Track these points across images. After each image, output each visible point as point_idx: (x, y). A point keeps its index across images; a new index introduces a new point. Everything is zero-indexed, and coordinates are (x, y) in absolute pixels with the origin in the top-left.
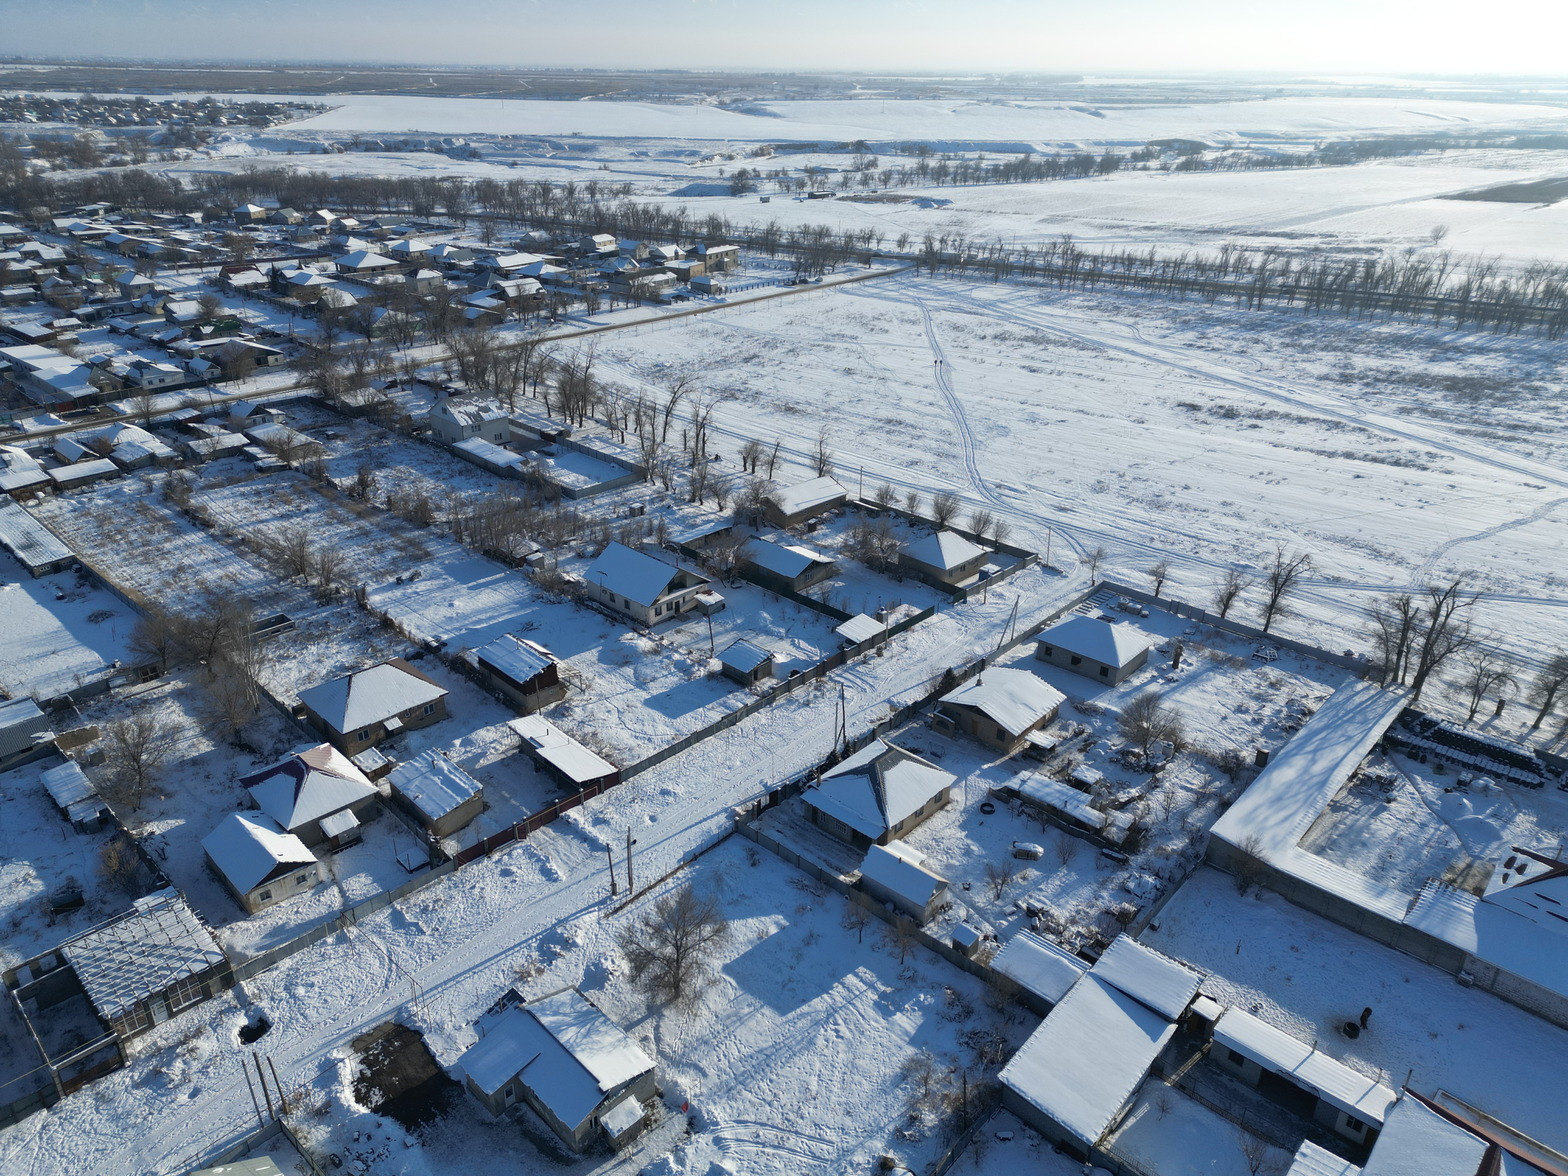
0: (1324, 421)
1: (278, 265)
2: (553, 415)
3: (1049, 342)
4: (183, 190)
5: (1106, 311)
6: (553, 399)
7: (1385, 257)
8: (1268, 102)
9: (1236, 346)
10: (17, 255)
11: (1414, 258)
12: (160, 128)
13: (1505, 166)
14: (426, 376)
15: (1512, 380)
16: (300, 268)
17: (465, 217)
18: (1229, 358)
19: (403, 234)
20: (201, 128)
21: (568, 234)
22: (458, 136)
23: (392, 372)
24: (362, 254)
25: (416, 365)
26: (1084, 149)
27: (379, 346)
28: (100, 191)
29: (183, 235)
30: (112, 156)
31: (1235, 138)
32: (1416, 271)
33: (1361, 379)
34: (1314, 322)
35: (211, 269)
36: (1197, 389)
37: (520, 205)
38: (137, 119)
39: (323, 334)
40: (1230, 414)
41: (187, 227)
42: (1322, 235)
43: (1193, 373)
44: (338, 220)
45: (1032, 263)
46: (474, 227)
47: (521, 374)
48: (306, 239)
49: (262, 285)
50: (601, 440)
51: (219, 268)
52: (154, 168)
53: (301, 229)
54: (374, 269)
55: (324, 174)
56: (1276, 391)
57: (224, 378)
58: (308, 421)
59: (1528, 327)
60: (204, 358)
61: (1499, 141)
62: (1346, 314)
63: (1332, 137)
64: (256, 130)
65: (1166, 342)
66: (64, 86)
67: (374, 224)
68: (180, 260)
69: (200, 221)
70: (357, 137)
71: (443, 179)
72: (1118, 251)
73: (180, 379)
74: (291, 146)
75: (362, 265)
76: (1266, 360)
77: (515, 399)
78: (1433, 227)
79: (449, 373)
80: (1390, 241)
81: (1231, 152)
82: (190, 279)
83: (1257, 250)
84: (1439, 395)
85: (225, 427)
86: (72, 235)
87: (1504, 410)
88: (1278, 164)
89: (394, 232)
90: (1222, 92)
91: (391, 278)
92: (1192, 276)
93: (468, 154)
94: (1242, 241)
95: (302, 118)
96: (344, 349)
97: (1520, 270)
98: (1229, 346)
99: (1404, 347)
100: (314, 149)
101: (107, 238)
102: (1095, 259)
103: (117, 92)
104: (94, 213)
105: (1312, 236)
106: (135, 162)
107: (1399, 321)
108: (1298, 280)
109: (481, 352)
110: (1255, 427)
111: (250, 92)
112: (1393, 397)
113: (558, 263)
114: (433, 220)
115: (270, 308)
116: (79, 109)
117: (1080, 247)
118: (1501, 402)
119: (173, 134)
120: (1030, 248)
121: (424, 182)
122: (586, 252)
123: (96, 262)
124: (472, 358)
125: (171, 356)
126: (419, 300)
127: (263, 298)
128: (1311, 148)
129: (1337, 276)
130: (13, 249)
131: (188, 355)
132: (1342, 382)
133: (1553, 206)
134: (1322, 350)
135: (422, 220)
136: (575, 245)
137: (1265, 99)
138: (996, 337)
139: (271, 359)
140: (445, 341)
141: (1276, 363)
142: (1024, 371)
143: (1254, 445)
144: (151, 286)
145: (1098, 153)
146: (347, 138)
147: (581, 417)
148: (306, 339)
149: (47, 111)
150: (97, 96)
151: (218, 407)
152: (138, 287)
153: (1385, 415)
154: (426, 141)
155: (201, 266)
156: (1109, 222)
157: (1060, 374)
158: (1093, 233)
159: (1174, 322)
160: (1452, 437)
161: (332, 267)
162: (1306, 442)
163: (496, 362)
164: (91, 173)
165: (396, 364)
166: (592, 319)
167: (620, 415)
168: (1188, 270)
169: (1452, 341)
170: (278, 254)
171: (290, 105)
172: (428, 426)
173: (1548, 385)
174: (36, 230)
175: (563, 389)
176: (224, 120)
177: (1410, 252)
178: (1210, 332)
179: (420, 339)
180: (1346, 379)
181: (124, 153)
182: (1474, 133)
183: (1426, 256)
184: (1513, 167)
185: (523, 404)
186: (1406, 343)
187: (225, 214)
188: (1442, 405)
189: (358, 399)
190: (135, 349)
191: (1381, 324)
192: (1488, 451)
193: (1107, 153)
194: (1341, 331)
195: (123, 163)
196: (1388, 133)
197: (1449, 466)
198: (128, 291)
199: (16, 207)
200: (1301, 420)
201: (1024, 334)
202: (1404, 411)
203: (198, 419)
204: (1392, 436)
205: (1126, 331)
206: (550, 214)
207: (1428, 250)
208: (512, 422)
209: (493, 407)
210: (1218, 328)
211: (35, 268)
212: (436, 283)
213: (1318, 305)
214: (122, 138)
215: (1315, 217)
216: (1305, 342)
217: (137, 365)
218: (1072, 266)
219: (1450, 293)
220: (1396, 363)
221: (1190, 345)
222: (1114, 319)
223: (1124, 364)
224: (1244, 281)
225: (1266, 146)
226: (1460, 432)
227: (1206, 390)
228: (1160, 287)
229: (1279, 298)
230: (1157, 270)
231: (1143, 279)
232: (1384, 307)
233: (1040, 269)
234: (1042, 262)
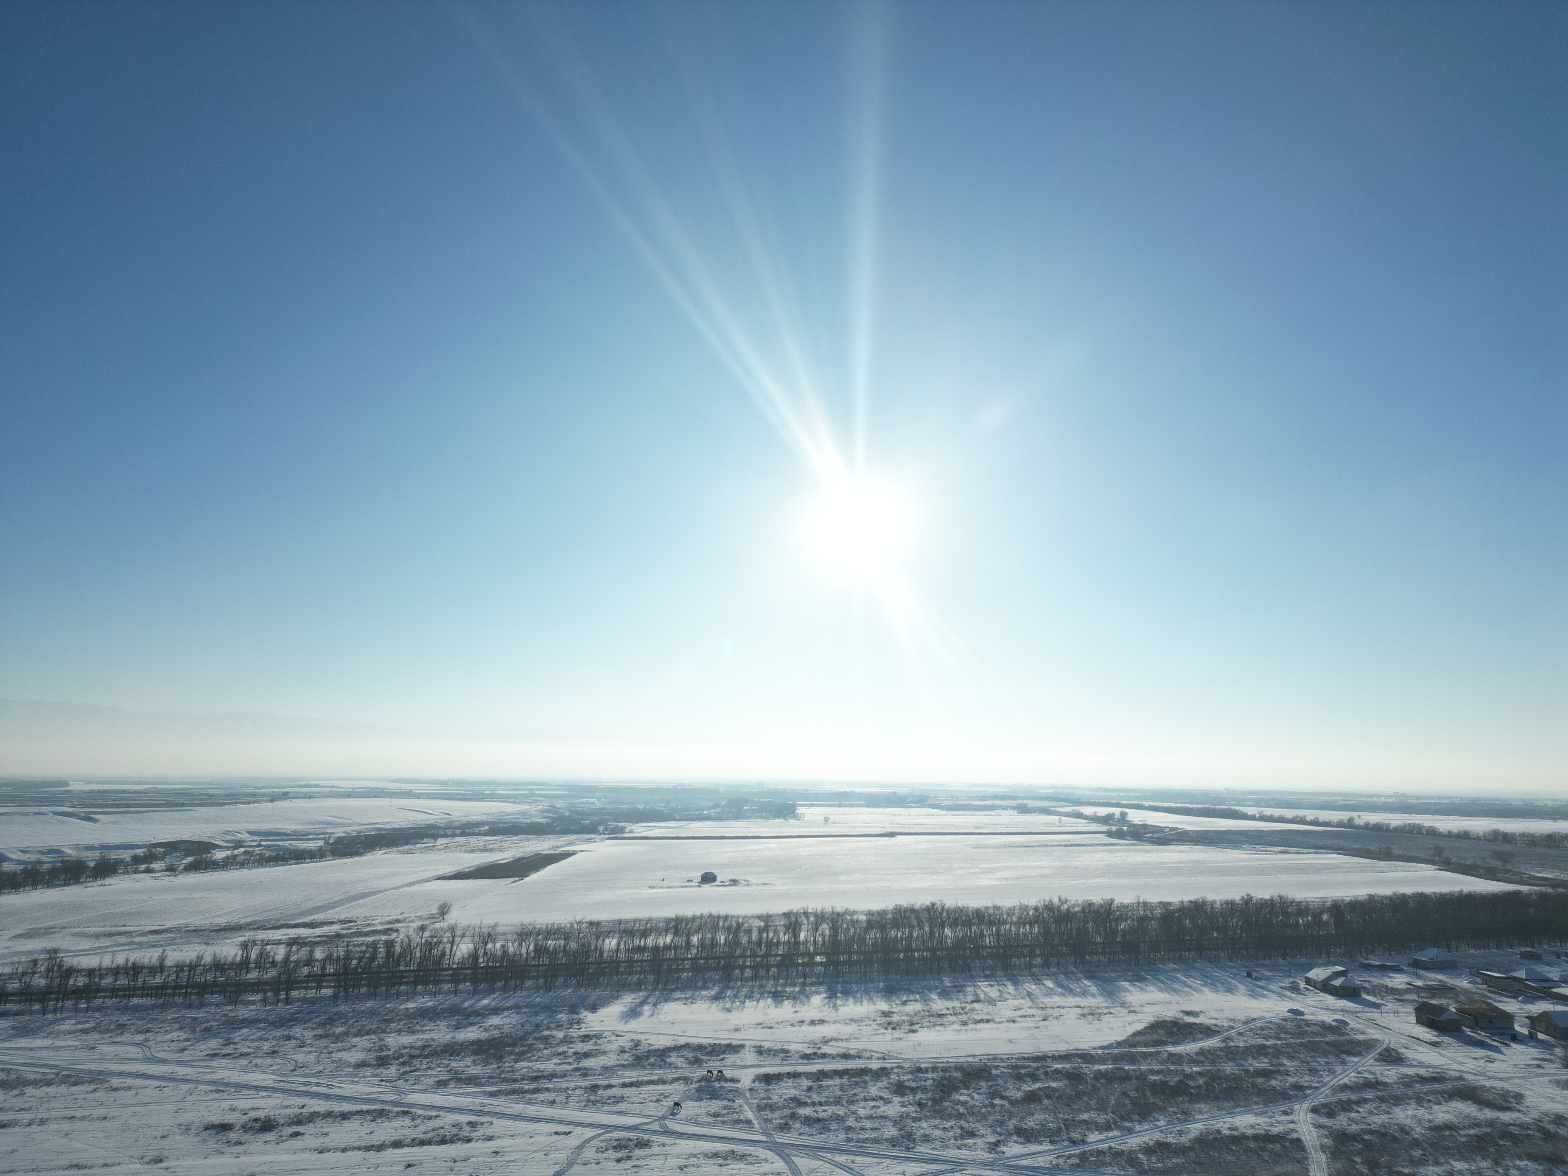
0: (367, 1112)
3: (27, 1083)
5: (106, 1031)
7: (402, 936)
8: (275, 803)
9: (266, 1046)
11: (427, 934)
13: (484, 850)
15: (526, 1034)
18: (260, 1061)
26: (73, 854)
31: (245, 836)
32: (430, 945)
33: (397, 1058)
34: (343, 1008)
36: (226, 1104)
40: (267, 1126)
42: (342, 922)
43: (221, 1087)
45: (3, 987)
56: (315, 1089)
59: (529, 983)
61: (476, 830)
62: (373, 995)
63: (339, 832)
65: (186, 1055)
72: (120, 960)
76: (300, 1057)
78: (438, 904)
80: (404, 921)
81: (242, 850)
83: (279, 943)
84: (468, 1061)
87: (525, 1064)
88: (292, 859)
90: (227, 796)
92: (210, 977)
94: (262, 935)
97: (513, 934)
98: (259, 1048)
99: (431, 1019)
102: (90, 973)
105: (332, 923)
107: (423, 994)
108: (323, 968)
110: (297, 1134)
112: (429, 1072)
117: (70, 961)
118: (520, 1057)
128: (321, 843)
129: (360, 959)
132: (379, 1066)
133: (526, 879)
134: (356, 1036)
137: (271, 801)
141: (311, 1058)
143: (298, 1157)
145: (91, 858)
153: (424, 1092)
156: (107, 929)
158: (87, 944)
159: (194, 1032)
160: (486, 1101)
162: (353, 1140)
168: (205, 972)
169: (471, 1006)
173: (554, 1033)
177: (423, 928)
178: (236, 1036)
180: (383, 1062)
182: (457, 824)
183: (436, 930)
184: (491, 850)
186: (431, 1015)
188: (474, 1070)
191: (408, 1000)
192: (519, 1108)
193: (102, 858)
194: (372, 1014)
196: (387, 827)
197: (490, 1132)
200: (345, 1116)
202: (441, 1084)
204: (434, 1113)
205: (134, 1052)
207: (437, 925)
210: (245, 1030)
213: (346, 991)
215: (332, 905)
216: (339, 1030)
218: (60, 985)
219: (462, 961)
220: (427, 1036)
221: (215, 1055)
222: (117, 1039)
223: (133, 1092)
224: (268, 975)
225: (277, 843)
226: (493, 1094)
227: (236, 1103)
228: (174, 995)
229: (306, 988)
230: (169, 975)
231: (152, 988)
232: (407, 983)
233: (13, 994)
234: (17, 985)
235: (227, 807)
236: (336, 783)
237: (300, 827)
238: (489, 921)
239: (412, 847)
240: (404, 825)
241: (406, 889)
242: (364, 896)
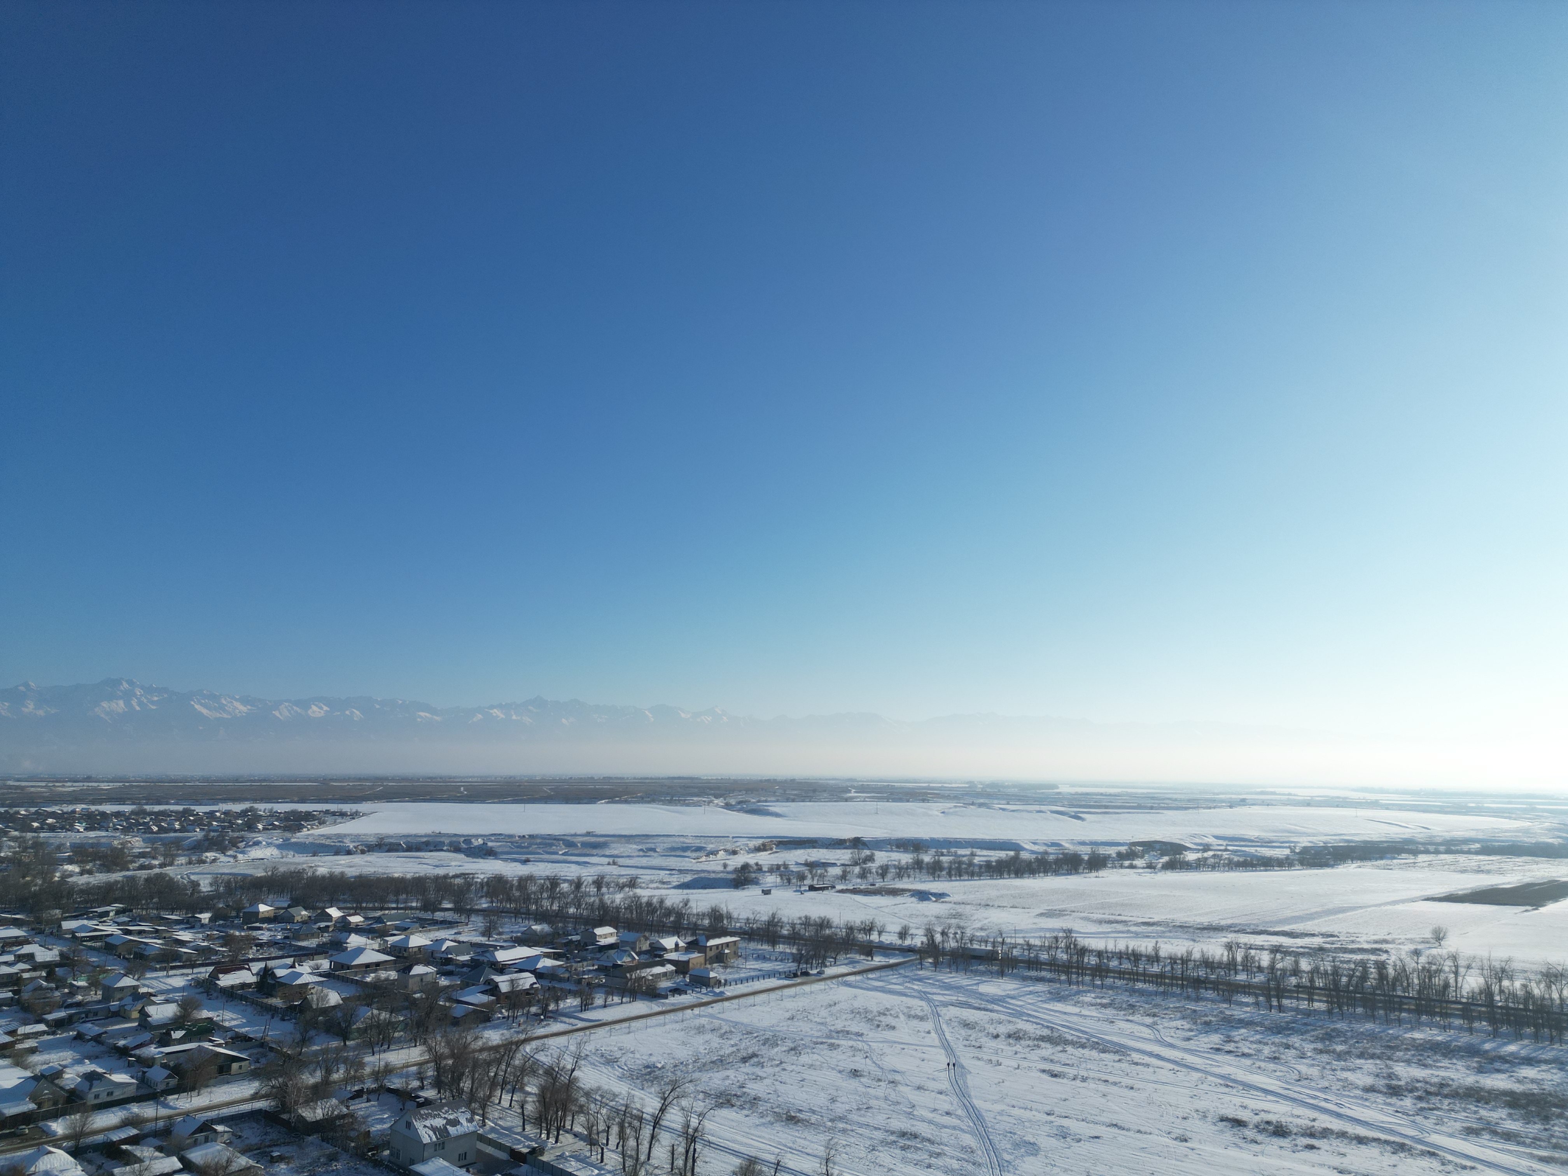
0: (1387, 1142)
1: (271, 964)
2: (528, 1128)
3: (1067, 1042)
4: (200, 892)
5: (1120, 1009)
6: (530, 1108)
7: (1393, 958)
8: (1234, 809)
9: (1267, 1051)
10: (10, 958)
11: (1423, 960)
12: (198, 834)
13: (1479, 871)
14: (396, 1083)
16: (293, 966)
17: (470, 912)
18: (1263, 1064)
19: (406, 929)
20: (236, 834)
21: (570, 927)
22: (477, 836)
23: (361, 1080)
24: (360, 951)
25: (389, 1070)
26: (1070, 848)
27: (354, 1049)
28: (118, 894)
29: (185, 936)
30: (142, 860)
31: (1211, 840)
32: (1429, 973)
33: (1411, 1091)
34: (1341, 1025)
35: (202, 969)
36: (1238, 1101)
37: (527, 899)
38: (177, 826)
39: (298, 1036)
40: (1280, 1131)
41: (192, 927)
42: (1324, 935)
43: (1229, 1082)
44: (344, 917)
45: (1037, 957)
46: (478, 921)
47: (500, 1078)
48: (306, 937)
49: (249, 985)
50: (578, 1158)
51: (211, 969)
52: (179, 871)
53: (304, 927)
54: (367, 966)
55: (342, 873)
56: (1325, 1105)
57: (178, 1090)
58: (254, 1140)
60: (164, 1066)
61: (1465, 848)
62: (1373, 1018)
63: (1304, 842)
64: (288, 835)
65: (1191, 1045)
66: (120, 800)
67: (379, 920)
68: (174, 960)
69: (207, 921)
70: (382, 839)
71: (456, 876)
72: (1121, 946)
73: (131, 1092)
74: (317, 849)
75: (357, 962)
76: (1303, 1069)
77: (489, 1109)
78: (1430, 928)
79: (421, 1079)
80: (1393, 942)
81: (1211, 853)
82: (178, 980)
83: (1262, 948)
84: (1502, 1113)
85: (160, 1149)
86: (74, 937)
88: (1260, 865)
89: (397, 928)
90: (1189, 800)
91: (383, 975)
92: (1202, 973)
93: (485, 852)
94: (1244, 939)
95: (335, 823)
96: (316, 1054)
97: (1536, 973)
98: (1259, 1051)
99: (1445, 1055)
100: (338, 851)
101: (108, 940)
102: (1100, 954)
103: (167, 804)
104: (107, 914)
105: (1313, 935)
106: (162, 866)
107: (1431, 1025)
108: (1312, 981)
109: (461, 1054)
110: (1312, 1147)
111: (292, 802)
112: (1453, 1115)
113: (556, 956)
114: (439, 915)
115: (250, 1009)
116: (127, 819)
117: (1083, 942)
119: (208, 839)
120: (1032, 941)
121: (437, 878)
122: (586, 944)
123: (88, 963)
124: (450, 1062)
125: (130, 1065)
126: (407, 997)
127: (246, 999)
128: (1287, 852)
129: (1351, 977)
130: (9, 952)
131: (149, 1062)
132: (1392, 1095)
133: (1542, 910)
134: (1359, 1057)
135: (428, 915)
136: (575, 938)
137: (1231, 807)
138: (1009, 1036)
139: (235, 1066)
140: (425, 1043)
141: (1314, 1072)
142: (1045, 1076)
144: (135, 988)
145: (1085, 852)
146: (372, 840)
147: (558, 1129)
148: (279, 1043)
149: (95, 821)
150: (148, 808)
151: (161, 1124)
152: (122, 989)
153: (1451, 1135)
154: (447, 841)
155: (193, 966)
156: (1106, 917)
157: (1084, 1079)
158: (1093, 928)
159: (1195, 1023)
160: (1535, 1165)
161: (325, 964)
163: (476, 1065)
164: (117, 876)
165: (368, 1070)
166: (583, 1015)
167: (602, 1127)
168: (1196, 968)
169: (1494, 1049)
170: (275, 952)
171: (327, 812)
172: (386, 1145)
174: (40, 932)
175: (543, 1098)
176: (260, 827)
177: (1417, 953)
178: (1236, 1035)
179: (399, 1041)
180: (1395, 1091)
181: (154, 858)
182: (1439, 840)
183: (1434, 957)
184: (1488, 872)
185: (496, 1115)
186: (1446, 1051)
187: (234, 914)
188: (1511, 1126)
189: (315, 1113)
190: (93, 1058)
191: (1412, 1029)
193: (1093, 853)
194: (1373, 1037)
195: (150, 867)
196: (1357, 839)
198: (109, 993)
199: (30, 911)
200: (1361, 1140)
201: (1039, 1033)
202: (1470, 1132)
203: (134, 1141)
204: (1469, 1163)
205: (1146, 1032)
206: (555, 907)
207: (1434, 952)
208: (482, 1138)
209: (463, 1121)
210: (1243, 1031)
211: (23, 971)
212: (429, 979)
213: (1340, 1008)
214: (158, 845)
215: (1311, 917)
216: (1339, 1048)
217: (91, 1077)
218: (1078, 961)
219: (1473, 996)
220: (1442, 1073)
221: (1218, 1050)
222: (1130, 1018)
223: (1151, 1070)
224: (1256, 980)
225: (1243, 849)
226: (1542, 1159)
227: (1247, 1102)
228: (1172, 985)
229: (1298, 999)
230: (1164, 966)
231: (1152, 976)
232: (1409, 1011)
233: (1045, 964)
234: (1046, 957)
235: (1190, 811)
236: (1293, 791)
237: (1263, 835)
238: (1499, 955)
239: (1389, 862)
240: (1375, 838)
241: (1389, 907)
242: (1343, 910)
